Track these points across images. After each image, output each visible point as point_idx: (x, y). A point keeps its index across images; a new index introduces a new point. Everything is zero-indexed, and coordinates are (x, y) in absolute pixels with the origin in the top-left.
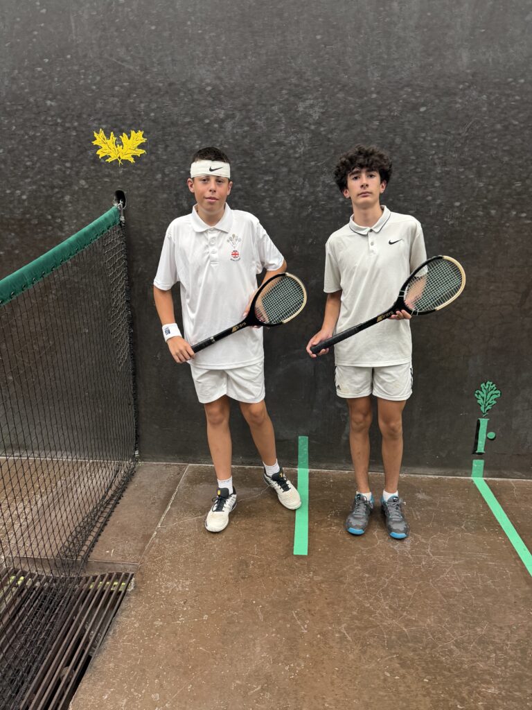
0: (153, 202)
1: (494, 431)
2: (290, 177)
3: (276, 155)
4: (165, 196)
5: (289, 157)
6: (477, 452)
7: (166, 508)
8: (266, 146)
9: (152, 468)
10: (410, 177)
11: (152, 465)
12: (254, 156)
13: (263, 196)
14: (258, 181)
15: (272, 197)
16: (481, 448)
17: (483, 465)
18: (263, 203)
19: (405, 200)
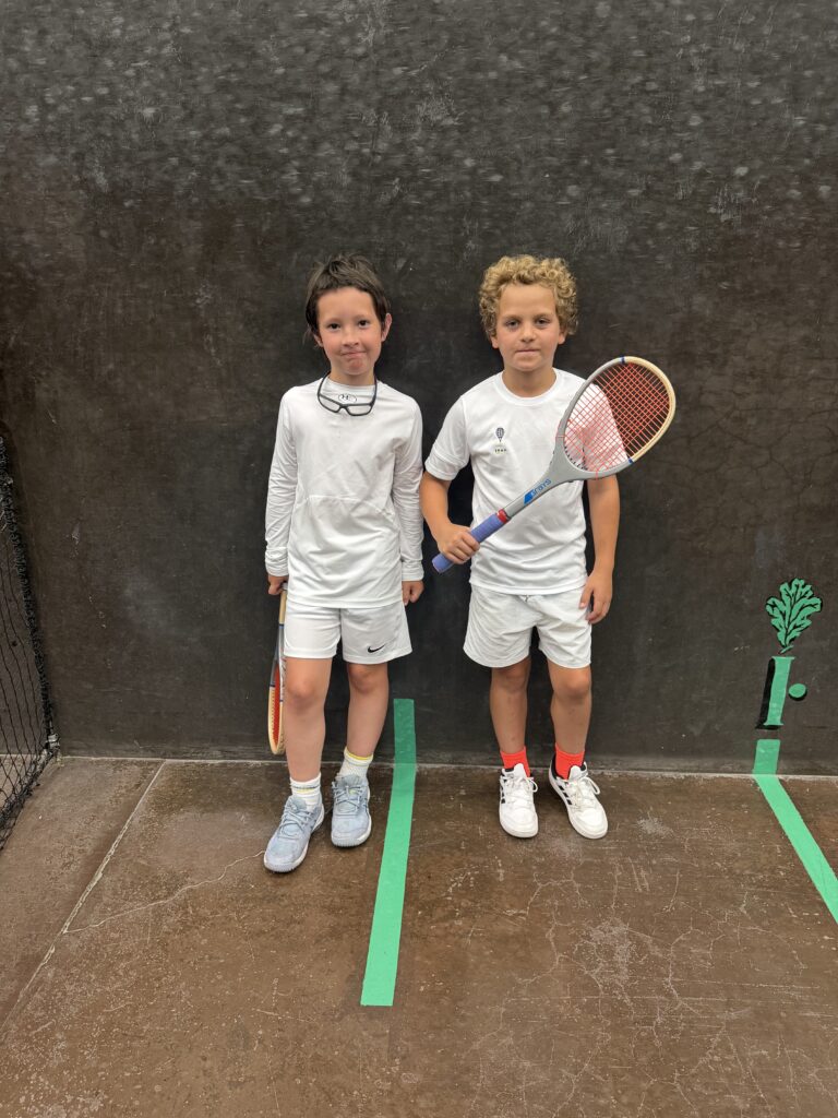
0: (26, 175)
1: (803, 683)
2: (346, 107)
3: (307, 51)
4: (52, 159)
5: (341, 56)
6: (766, 724)
7: (91, 876)
8: (282, 26)
9: (85, 771)
10: (631, 104)
11: (85, 765)
12: (255, 55)
13: (284, 156)
14: (268, 118)
15: (303, 157)
16: (775, 716)
17: (777, 750)
18: (283, 173)
19: (620, 163)
